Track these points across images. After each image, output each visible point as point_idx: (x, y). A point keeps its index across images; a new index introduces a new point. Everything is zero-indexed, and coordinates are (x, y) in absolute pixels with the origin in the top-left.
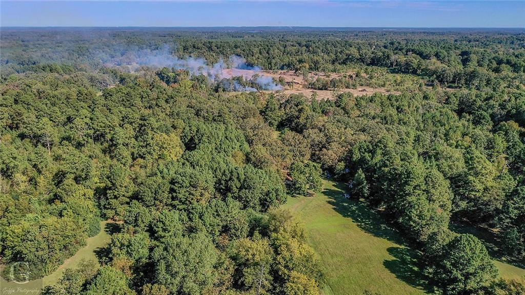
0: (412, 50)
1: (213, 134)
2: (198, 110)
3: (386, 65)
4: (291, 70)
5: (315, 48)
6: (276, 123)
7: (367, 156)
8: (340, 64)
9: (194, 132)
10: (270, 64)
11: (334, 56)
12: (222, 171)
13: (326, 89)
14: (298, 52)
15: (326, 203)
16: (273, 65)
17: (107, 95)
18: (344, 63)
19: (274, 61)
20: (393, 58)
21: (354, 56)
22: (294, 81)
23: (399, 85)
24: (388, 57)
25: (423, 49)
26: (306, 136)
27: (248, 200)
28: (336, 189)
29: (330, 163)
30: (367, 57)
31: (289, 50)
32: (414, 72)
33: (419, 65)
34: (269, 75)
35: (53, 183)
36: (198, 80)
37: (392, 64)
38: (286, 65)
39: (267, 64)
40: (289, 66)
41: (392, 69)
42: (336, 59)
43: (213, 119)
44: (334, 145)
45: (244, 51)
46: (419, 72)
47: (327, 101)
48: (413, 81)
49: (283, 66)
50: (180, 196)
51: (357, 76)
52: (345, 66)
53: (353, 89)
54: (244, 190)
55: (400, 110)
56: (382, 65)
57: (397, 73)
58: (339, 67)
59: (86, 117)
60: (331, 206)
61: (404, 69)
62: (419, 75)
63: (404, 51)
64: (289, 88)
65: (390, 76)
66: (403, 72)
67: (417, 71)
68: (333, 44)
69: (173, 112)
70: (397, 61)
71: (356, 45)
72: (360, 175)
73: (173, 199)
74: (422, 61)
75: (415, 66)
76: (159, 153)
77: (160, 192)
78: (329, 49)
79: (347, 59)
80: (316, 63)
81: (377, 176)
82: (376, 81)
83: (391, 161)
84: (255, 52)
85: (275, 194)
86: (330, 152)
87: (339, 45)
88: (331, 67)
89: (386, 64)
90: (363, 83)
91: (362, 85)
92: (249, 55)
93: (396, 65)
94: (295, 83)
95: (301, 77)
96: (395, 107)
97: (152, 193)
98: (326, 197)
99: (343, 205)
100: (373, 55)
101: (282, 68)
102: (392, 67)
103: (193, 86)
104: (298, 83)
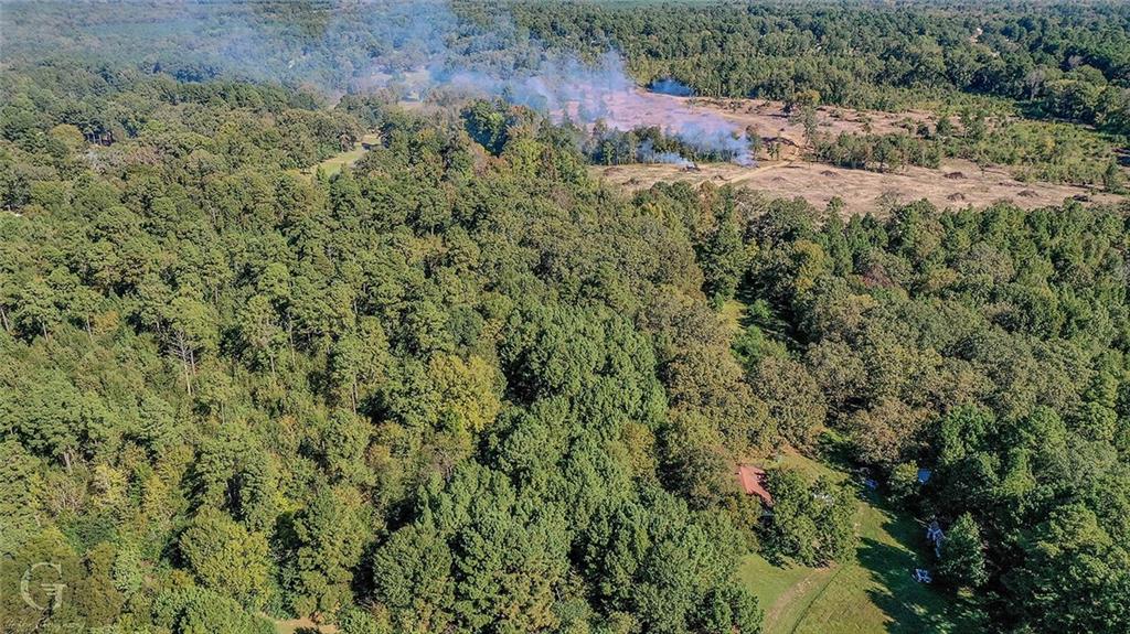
0: (1082, 53)
1: (577, 352)
2: (547, 254)
3: (1011, 93)
4: (775, 99)
5: (834, 38)
6: (734, 282)
7: (988, 462)
8: (894, 84)
9: (529, 336)
10: (726, 82)
11: (880, 64)
12: (592, 511)
13: (860, 167)
14: (794, 46)
15: (865, 598)
16: (733, 86)
17: (341, 200)
18: (905, 81)
19: (734, 76)
20: (1033, 75)
21: (932, 66)
22: (783, 135)
23: (1048, 161)
24: (1019, 73)
25: (1108, 50)
26: (815, 362)
27: (656, 617)
28: (892, 542)
29: (878, 456)
30: (965, 69)
31: (771, 42)
32: (1087, 118)
33: (1101, 101)
34: (721, 113)
35: (182, 492)
36: (555, 141)
37: (1027, 90)
38: (762, 86)
39: (717, 83)
40: (770, 89)
41: (1026, 105)
42: (887, 71)
43: (580, 290)
44: (892, 406)
45: (665, 42)
46: (1100, 118)
47: (865, 220)
48: (1086, 147)
49: (757, 88)
50: (476, 594)
51: (939, 128)
52: (907, 91)
53: (928, 166)
54: (645, 587)
55: (1061, 263)
56: (1001, 91)
57: (1040, 117)
58: (892, 94)
59: (280, 281)
60: (880, 611)
61: (1060, 107)
62: (1099, 128)
63: (1059, 53)
64: (768, 156)
65: (1024, 127)
66: (1056, 115)
67: (1094, 115)
68: (877, 24)
69: (487, 260)
70: (1041, 85)
71: (933, 26)
72: (967, 532)
73: (459, 596)
74: (1113, 91)
75: (1091, 103)
76: (440, 408)
77: (427, 578)
78: (869, 40)
79: (911, 73)
80: (837, 85)
81: (1015, 538)
82: (989, 147)
83: (1069, 528)
84: (691, 44)
85: (729, 612)
86: (879, 424)
87: (891, 27)
88: (873, 94)
89: (1012, 90)
90: (954, 150)
91: (952, 155)
92: (677, 53)
93: (1040, 95)
94: (784, 140)
95: (801, 127)
96: (1048, 252)
97: (406, 577)
98: (865, 572)
99: (912, 613)
100: (979, 66)
101: (753, 94)
102: (1029, 98)
103: (541, 157)
104: (792, 144)
